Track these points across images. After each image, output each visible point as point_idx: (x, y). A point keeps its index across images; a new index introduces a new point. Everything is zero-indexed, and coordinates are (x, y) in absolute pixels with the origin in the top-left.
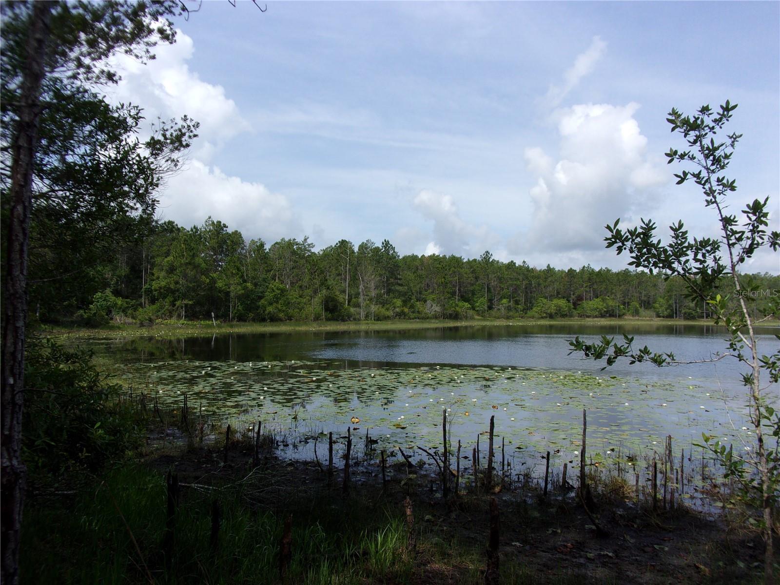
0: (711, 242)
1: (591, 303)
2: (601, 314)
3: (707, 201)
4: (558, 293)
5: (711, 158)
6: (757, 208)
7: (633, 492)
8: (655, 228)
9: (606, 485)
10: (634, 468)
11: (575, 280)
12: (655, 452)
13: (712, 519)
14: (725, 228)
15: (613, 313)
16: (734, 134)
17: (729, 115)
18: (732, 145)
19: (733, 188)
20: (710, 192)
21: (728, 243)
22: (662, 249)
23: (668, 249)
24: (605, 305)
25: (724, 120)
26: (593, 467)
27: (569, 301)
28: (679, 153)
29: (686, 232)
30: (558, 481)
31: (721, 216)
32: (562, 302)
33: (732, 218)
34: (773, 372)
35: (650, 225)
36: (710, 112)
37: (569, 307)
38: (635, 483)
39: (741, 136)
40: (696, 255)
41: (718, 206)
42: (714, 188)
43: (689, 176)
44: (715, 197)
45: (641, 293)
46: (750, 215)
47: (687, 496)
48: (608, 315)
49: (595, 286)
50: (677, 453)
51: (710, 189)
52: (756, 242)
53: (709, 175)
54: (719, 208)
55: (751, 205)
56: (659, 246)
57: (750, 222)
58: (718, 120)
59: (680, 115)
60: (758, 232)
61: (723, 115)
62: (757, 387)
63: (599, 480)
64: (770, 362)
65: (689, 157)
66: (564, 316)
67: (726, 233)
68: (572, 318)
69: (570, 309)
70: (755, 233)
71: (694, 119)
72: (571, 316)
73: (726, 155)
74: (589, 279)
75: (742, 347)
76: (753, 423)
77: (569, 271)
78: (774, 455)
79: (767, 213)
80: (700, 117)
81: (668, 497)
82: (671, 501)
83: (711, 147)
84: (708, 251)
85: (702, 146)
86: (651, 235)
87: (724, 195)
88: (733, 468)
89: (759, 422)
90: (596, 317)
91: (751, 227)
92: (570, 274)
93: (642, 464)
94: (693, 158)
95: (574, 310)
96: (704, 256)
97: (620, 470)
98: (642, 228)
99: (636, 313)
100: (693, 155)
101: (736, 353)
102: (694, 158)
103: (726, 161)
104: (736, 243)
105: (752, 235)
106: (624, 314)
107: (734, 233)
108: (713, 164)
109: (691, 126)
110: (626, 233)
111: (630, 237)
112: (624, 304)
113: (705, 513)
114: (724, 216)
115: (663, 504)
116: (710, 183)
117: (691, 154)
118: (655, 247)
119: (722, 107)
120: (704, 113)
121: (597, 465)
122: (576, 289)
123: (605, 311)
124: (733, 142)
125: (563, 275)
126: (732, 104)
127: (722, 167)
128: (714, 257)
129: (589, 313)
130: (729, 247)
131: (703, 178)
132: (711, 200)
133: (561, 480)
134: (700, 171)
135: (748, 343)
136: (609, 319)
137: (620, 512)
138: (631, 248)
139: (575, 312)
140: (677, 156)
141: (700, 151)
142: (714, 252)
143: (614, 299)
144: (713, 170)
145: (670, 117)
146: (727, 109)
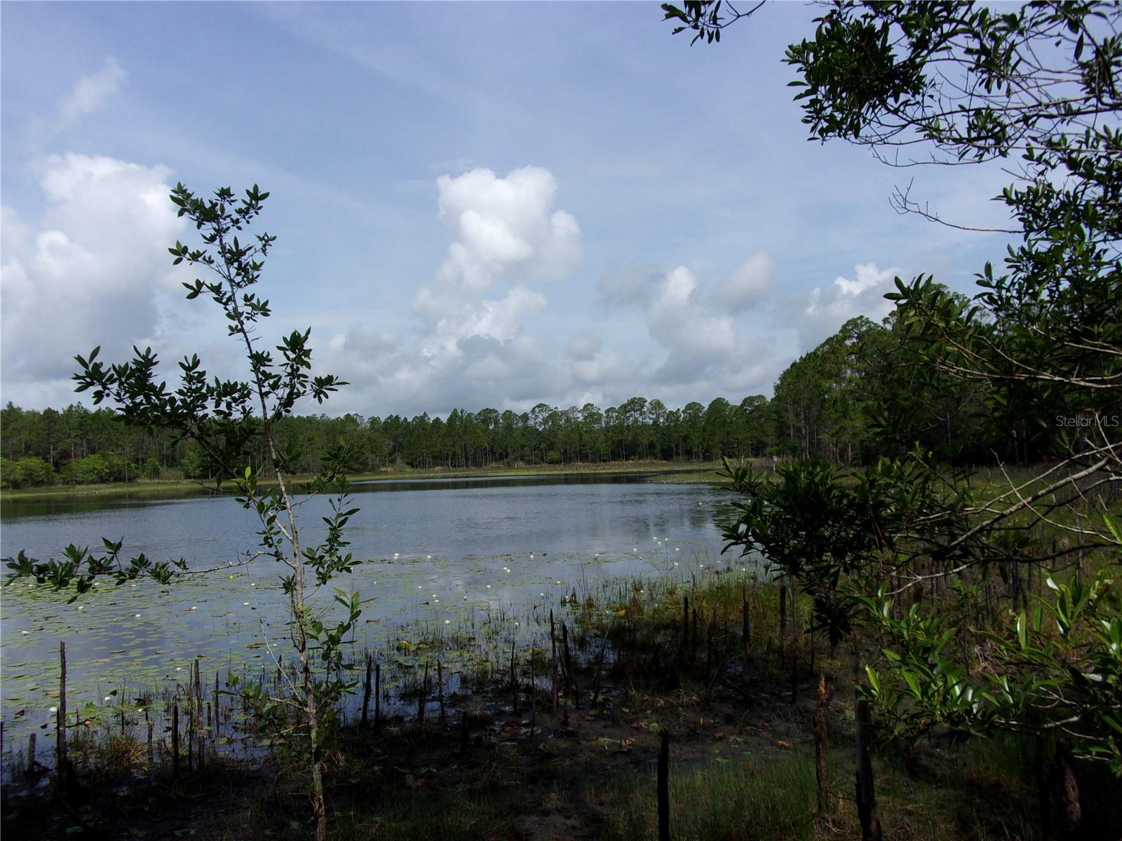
0: (239, 387)
1: (83, 461)
2: (101, 477)
3: (230, 327)
4: (28, 448)
5: (236, 264)
6: (296, 343)
7: (143, 754)
8: (156, 363)
9: (102, 754)
10: (147, 715)
11: (57, 427)
12: (178, 685)
13: (255, 767)
14: (256, 370)
15: (120, 475)
16: (266, 234)
17: (259, 205)
18: (264, 251)
19: (265, 313)
20: (235, 315)
21: (260, 390)
22: (167, 398)
23: (177, 397)
24: (106, 463)
25: (252, 212)
26: (82, 727)
27: (47, 460)
28: (190, 251)
29: (204, 373)
30: (21, 764)
31: (251, 351)
32: (35, 462)
33: (265, 355)
34: (321, 570)
35: (150, 357)
36: (232, 198)
37: (48, 469)
38: (146, 741)
39: (275, 238)
40: (218, 405)
41: (246, 336)
42: (240, 310)
43: (204, 288)
44: (242, 323)
45: (162, 445)
46: (289, 353)
47: (223, 741)
48: (112, 479)
49: (90, 436)
50: (208, 679)
51: (235, 309)
52: (295, 391)
53: (233, 289)
54: (247, 340)
55: (289, 340)
56: (163, 392)
57: (288, 362)
58: (243, 211)
59: (190, 195)
60: (299, 376)
61: (250, 206)
62: (299, 596)
63: (91, 748)
64: (317, 556)
65: (204, 259)
66: (38, 483)
67: (257, 376)
68: (53, 487)
69: (48, 473)
70: (294, 378)
71: (210, 205)
72: (51, 483)
73: (254, 263)
74: (81, 425)
75: (280, 541)
76: (295, 646)
77: (46, 412)
78: (324, 685)
79: (310, 350)
80: (219, 202)
81: (195, 749)
82: (199, 756)
83: (234, 250)
84: (235, 400)
85: (223, 247)
86: (151, 373)
87: (254, 320)
88: (271, 717)
89: (304, 644)
90: (93, 482)
91: (289, 370)
92: (48, 418)
93: (159, 706)
94: (210, 261)
95: (55, 474)
96: (229, 406)
97: (125, 723)
98: (136, 362)
99: (155, 473)
100: (210, 258)
101: (273, 550)
102: (212, 262)
103: (256, 274)
104: (270, 392)
105: (291, 381)
106: (137, 476)
107: (268, 376)
108: (238, 274)
109: (206, 214)
110: (109, 370)
111: (116, 376)
112: (137, 461)
113: (247, 761)
114: (254, 352)
115: (187, 762)
116: (234, 301)
117: (207, 255)
118: (158, 392)
119: (248, 192)
120: (225, 199)
121: (87, 723)
122: (57, 442)
123: (106, 473)
124: (264, 246)
125: (36, 420)
126: (261, 192)
127: (252, 281)
128: (243, 407)
129: (80, 477)
130: (262, 397)
131: (225, 294)
132: (237, 326)
133: (26, 761)
134: (221, 284)
135: (287, 535)
136: (113, 484)
137: (124, 791)
138: (118, 394)
139: (57, 477)
140: (187, 255)
141: (219, 253)
142: (244, 401)
143: (121, 454)
144: (239, 283)
145: (175, 195)
146: (256, 196)
